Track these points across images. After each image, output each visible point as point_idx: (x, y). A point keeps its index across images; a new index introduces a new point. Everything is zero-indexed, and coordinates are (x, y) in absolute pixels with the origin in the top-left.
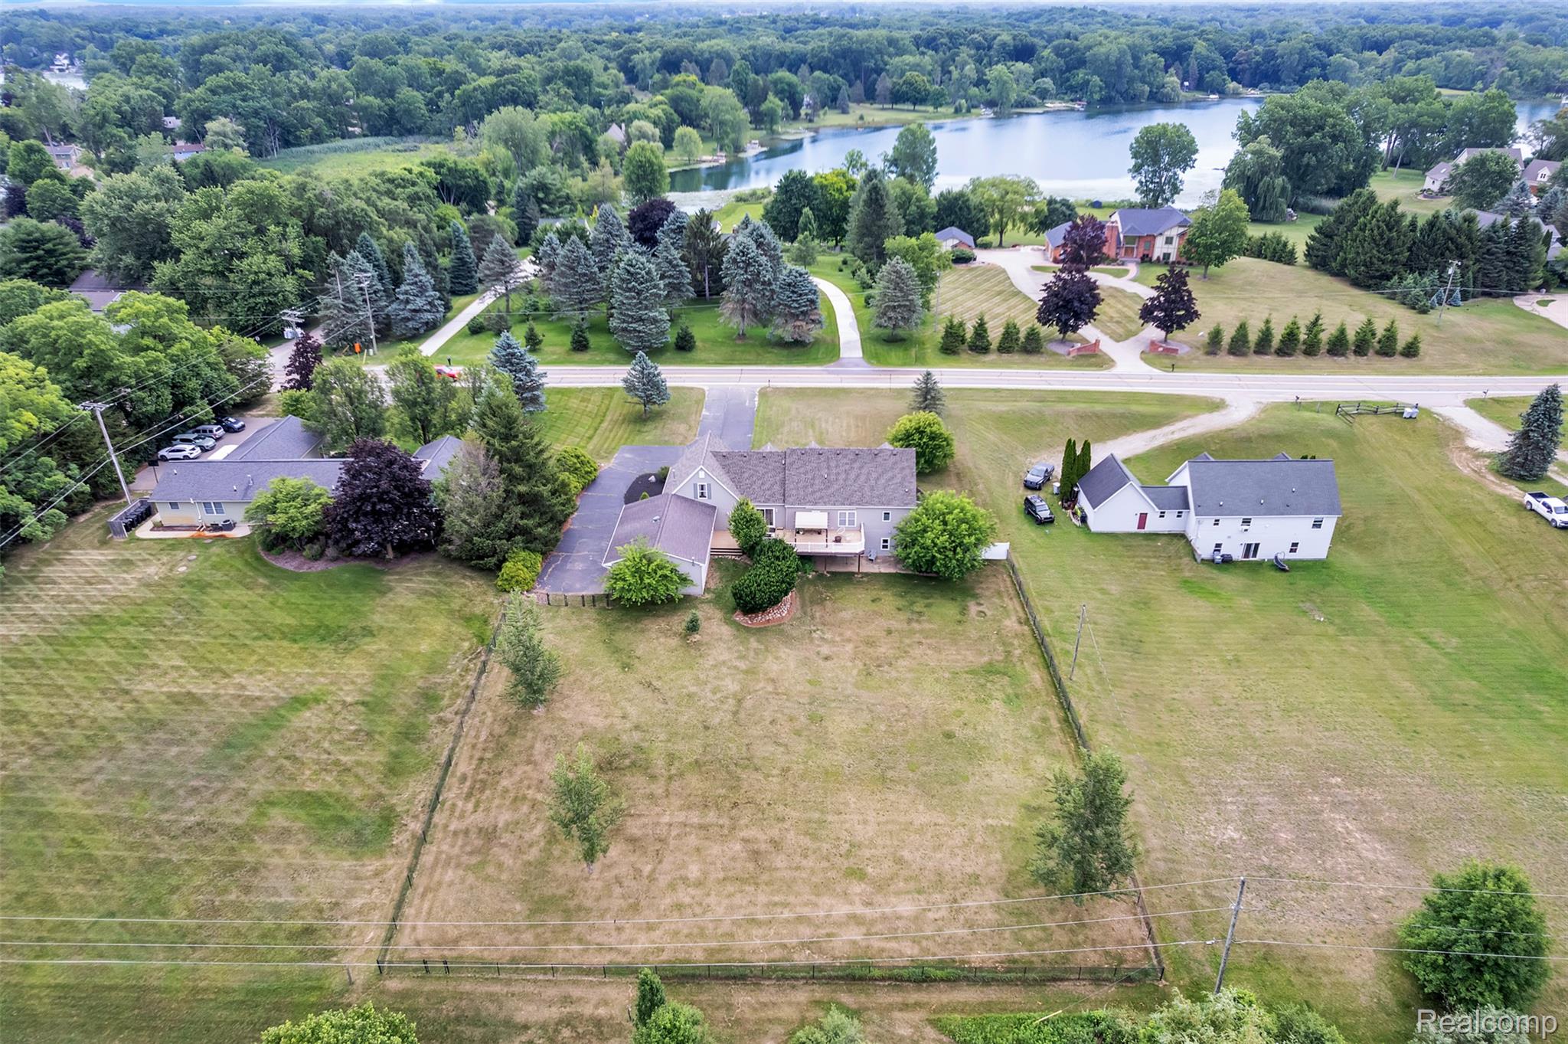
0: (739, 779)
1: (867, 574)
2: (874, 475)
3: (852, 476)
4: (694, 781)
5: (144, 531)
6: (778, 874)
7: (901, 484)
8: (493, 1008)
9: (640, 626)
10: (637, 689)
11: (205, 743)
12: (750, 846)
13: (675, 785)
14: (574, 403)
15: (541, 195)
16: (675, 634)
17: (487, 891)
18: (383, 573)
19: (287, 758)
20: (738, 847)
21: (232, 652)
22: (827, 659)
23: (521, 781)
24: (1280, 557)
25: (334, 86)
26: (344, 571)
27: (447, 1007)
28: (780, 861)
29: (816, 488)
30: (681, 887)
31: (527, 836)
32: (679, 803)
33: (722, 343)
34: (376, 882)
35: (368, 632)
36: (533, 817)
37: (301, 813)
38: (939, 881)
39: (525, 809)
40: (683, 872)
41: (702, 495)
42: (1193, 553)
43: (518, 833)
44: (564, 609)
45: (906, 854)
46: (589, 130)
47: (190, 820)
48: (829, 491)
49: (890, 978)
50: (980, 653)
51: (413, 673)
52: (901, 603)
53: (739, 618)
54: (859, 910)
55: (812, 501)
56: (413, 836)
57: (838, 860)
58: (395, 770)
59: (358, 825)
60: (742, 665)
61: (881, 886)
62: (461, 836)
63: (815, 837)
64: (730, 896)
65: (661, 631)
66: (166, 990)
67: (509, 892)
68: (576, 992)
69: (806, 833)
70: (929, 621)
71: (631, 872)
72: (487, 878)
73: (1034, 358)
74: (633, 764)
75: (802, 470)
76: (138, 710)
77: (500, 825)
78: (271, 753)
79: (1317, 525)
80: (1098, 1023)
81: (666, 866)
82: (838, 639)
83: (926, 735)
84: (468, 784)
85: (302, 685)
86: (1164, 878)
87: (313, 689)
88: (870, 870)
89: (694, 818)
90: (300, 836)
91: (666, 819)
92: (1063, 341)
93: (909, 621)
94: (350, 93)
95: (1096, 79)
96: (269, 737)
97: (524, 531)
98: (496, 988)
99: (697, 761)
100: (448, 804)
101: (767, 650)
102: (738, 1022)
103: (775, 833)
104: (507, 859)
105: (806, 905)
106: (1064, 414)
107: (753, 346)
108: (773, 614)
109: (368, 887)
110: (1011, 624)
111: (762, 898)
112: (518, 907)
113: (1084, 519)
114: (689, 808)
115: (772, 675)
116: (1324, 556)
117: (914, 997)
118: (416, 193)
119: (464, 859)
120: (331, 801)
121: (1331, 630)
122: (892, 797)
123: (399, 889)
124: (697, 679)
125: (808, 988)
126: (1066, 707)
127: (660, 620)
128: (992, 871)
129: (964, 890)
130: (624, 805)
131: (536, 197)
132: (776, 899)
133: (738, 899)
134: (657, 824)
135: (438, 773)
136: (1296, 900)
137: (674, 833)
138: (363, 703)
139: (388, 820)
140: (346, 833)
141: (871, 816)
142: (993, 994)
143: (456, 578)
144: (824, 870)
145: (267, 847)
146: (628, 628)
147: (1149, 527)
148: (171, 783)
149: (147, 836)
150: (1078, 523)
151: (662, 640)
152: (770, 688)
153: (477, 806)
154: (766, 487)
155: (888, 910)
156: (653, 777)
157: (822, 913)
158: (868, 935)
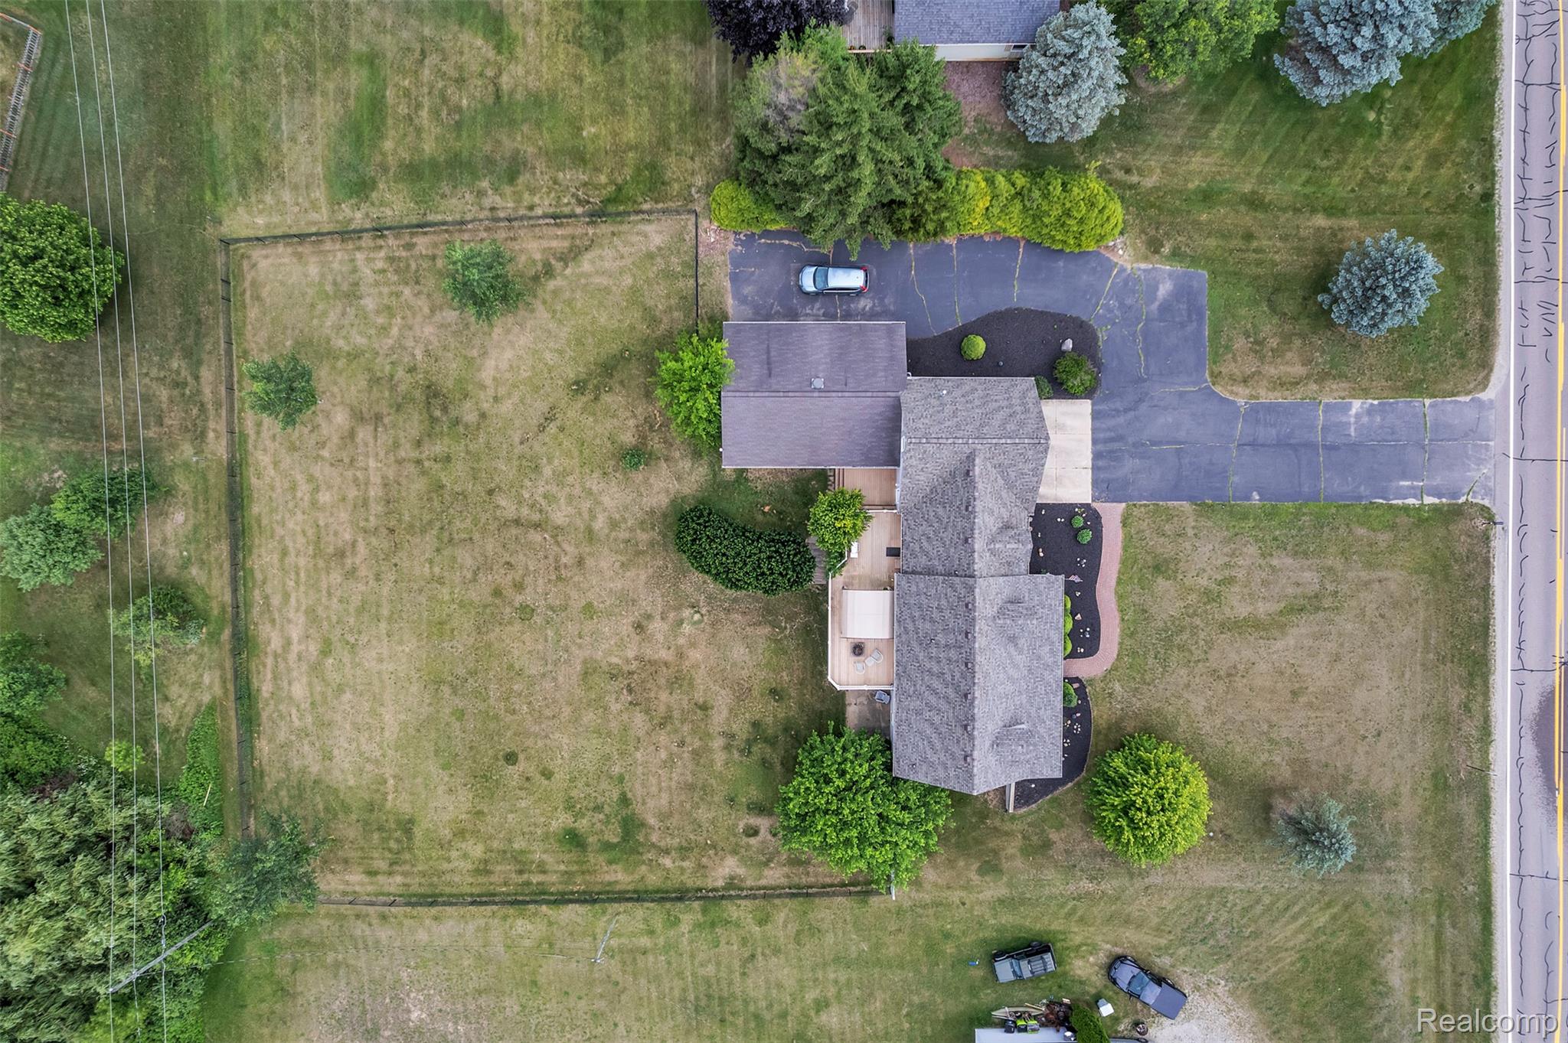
0: (423, 531)
2: (937, 719)
3: (936, 684)
6: (323, 576)
8: (208, 347)
10: (542, 406)
13: (411, 468)
20: (347, 537)
23: (410, 307)
27: (206, 311)
28: (336, 577)
29: (920, 624)
31: (354, 331)
32: (391, 474)
34: (307, 205)
35: (614, 50)
37: (364, 101)
38: (324, 724)
39: (380, 320)
40: (323, 487)
43: (357, 322)
45: (347, 696)
48: (917, 649)
50: (664, 816)
54: (295, 648)
56: (351, 220)
57: (338, 631)
58: (412, 172)
59: (358, 162)
60: (600, 523)
61: (316, 669)
63: (361, 610)
64: (304, 532)
69: (364, 602)
71: (323, 439)
72: (313, 306)
74: (434, 420)
75: (944, 602)
78: (427, 32)
81: (328, 469)
82: (682, 641)
85: (523, 14)
87: (518, 30)
88: (331, 661)
90: (342, 112)
91: (372, 463)
93: (730, 736)
96: (446, 18)
99: (442, 487)
100: (381, 242)
101: (637, 553)
102: (208, 546)
103: (363, 572)
104: (332, 317)
105: (298, 601)
109: (300, 200)
110: (731, 866)
111: (302, 562)
112: (288, 343)
114: (386, 485)
115: (590, 562)
119: (330, 277)
120: (377, 124)
122: (414, 689)
124: (565, 473)
128: (337, 773)
130: (386, 420)
132: (302, 575)
133: (301, 540)
134: (367, 455)
135: (414, 219)
137: (359, 474)
139: (362, 189)
140: (348, 154)
144: (328, 617)
145: (331, 87)
151: (631, 423)
152: (564, 560)
153: (383, 271)
154: (925, 544)
155: (295, 674)
156: (418, 444)
157: (291, 615)
158: (276, 656)
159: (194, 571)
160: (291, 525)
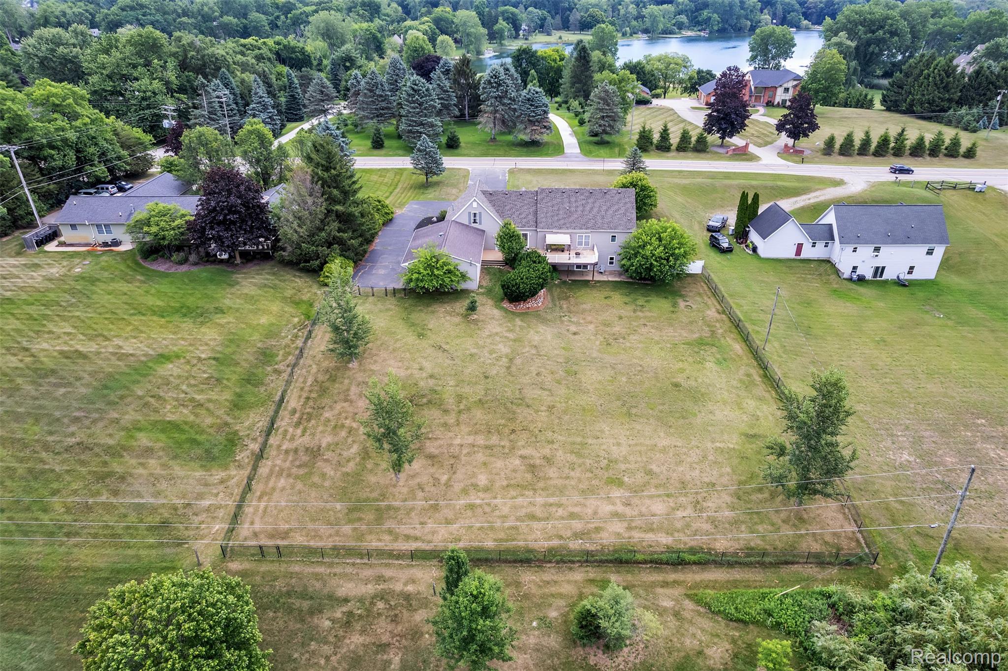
0: (514, 413)
1: (599, 282)
2: (604, 208)
3: (588, 208)
4: (478, 414)
5: (51, 247)
6: (552, 482)
7: (625, 214)
8: (318, 585)
9: (430, 309)
10: (430, 351)
11: (88, 385)
12: (527, 461)
13: (463, 417)
14: (375, 178)
15: (348, 64)
16: (458, 314)
17: (313, 494)
18: (233, 273)
19: (152, 397)
20: (517, 462)
21: (112, 323)
22: (575, 334)
23: (340, 414)
24: (901, 277)
25: (206, 9)
26: (203, 272)
27: (280, 585)
28: (552, 472)
29: (561, 217)
30: (472, 492)
31: (345, 454)
32: (467, 430)
33: (479, 144)
34: (221, 487)
35: (220, 311)
36: (350, 440)
37: (162, 437)
38: (683, 487)
39: (343, 434)
40: (473, 480)
41: (475, 222)
42: (837, 272)
43: (338, 451)
44: (371, 299)
45: (654, 467)
46: (379, 35)
47: (72, 441)
48: (572, 218)
49: (651, 562)
50: (692, 332)
51: (254, 338)
52: (627, 299)
53: (506, 305)
54: (620, 508)
55: (559, 227)
56: (253, 453)
57: (599, 472)
58: (238, 405)
59: (207, 445)
60: (511, 336)
61: (636, 490)
62: (292, 454)
63: (579, 454)
64: (513, 498)
65: (447, 312)
66: (43, 569)
67: (331, 496)
68: (388, 573)
69: (572, 452)
70: (650, 311)
71: (431, 480)
72: (314, 485)
73: (702, 155)
74: (430, 402)
75: (549, 204)
76: (35, 362)
77: (324, 445)
78: (140, 393)
79: (930, 252)
80: (830, 597)
81: (459, 475)
82: (582, 321)
83: (658, 384)
84: (297, 415)
85: (167, 346)
86: (862, 487)
87: (175, 349)
88: (626, 479)
89: (480, 440)
90: (161, 453)
91: (458, 441)
92: (722, 146)
93: (635, 311)
94: (216, 14)
95: (715, 15)
96: (138, 382)
97: (341, 242)
98: (321, 569)
99: (480, 400)
100: (281, 431)
101: (529, 325)
102: (526, 597)
103: (547, 451)
104: (329, 471)
105: (576, 505)
106: (730, 187)
107: (502, 146)
108: (531, 304)
109: (215, 491)
110: (712, 313)
111: (540, 500)
112: (339, 506)
113: (755, 249)
114: (476, 433)
115: (535, 343)
116: (933, 277)
117: (672, 577)
118: (261, 54)
119: (294, 470)
120: (186, 428)
121: (950, 323)
122: (638, 427)
123: (240, 493)
124: (477, 344)
125: (583, 569)
126: (764, 367)
127: (446, 305)
128: (725, 480)
129: (705, 495)
130: (424, 431)
131: (344, 66)
132: (551, 500)
133: (520, 501)
134: (451, 445)
135: (273, 408)
136: (971, 506)
137: (465, 452)
138: (214, 359)
139: (233, 442)
140: (199, 451)
141: (623, 440)
142: (737, 574)
143: (288, 277)
144: (589, 479)
145: (134, 462)
146: (421, 310)
147: (804, 255)
148: (57, 414)
149: (35, 452)
150: (751, 252)
151: (448, 318)
152: (534, 352)
153: (304, 431)
154: (523, 216)
155: (644, 509)
156: (446, 411)
157: (590, 511)
158: (629, 528)
159: (553, 614)
160: (506, 510)
